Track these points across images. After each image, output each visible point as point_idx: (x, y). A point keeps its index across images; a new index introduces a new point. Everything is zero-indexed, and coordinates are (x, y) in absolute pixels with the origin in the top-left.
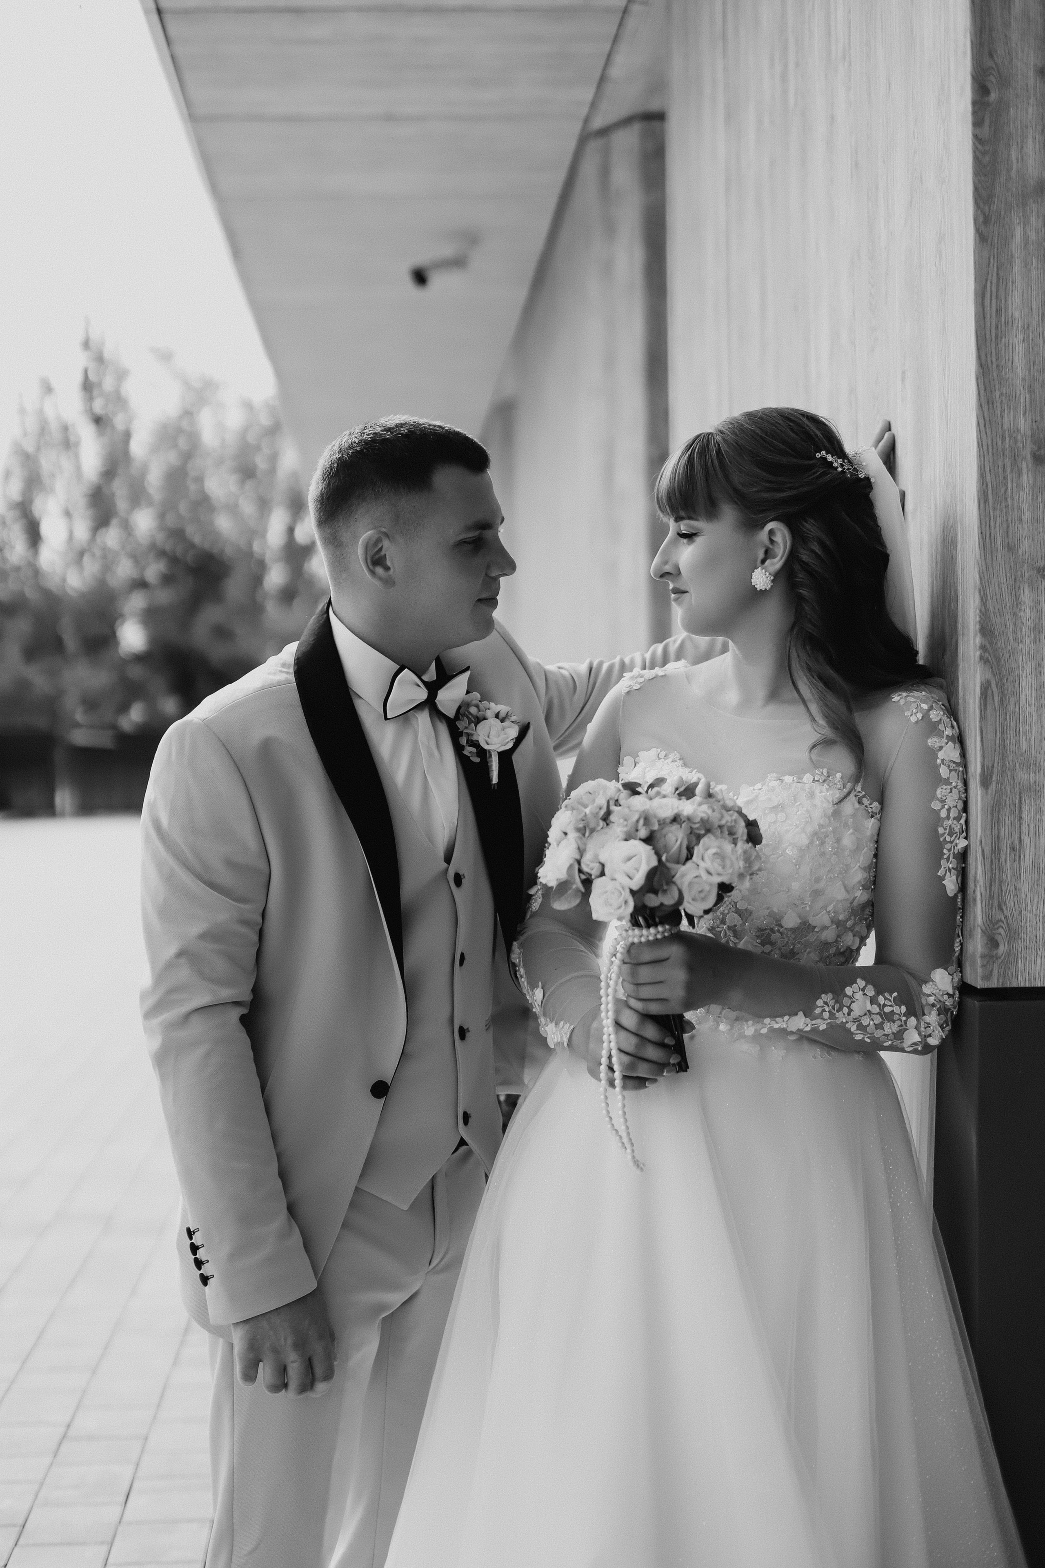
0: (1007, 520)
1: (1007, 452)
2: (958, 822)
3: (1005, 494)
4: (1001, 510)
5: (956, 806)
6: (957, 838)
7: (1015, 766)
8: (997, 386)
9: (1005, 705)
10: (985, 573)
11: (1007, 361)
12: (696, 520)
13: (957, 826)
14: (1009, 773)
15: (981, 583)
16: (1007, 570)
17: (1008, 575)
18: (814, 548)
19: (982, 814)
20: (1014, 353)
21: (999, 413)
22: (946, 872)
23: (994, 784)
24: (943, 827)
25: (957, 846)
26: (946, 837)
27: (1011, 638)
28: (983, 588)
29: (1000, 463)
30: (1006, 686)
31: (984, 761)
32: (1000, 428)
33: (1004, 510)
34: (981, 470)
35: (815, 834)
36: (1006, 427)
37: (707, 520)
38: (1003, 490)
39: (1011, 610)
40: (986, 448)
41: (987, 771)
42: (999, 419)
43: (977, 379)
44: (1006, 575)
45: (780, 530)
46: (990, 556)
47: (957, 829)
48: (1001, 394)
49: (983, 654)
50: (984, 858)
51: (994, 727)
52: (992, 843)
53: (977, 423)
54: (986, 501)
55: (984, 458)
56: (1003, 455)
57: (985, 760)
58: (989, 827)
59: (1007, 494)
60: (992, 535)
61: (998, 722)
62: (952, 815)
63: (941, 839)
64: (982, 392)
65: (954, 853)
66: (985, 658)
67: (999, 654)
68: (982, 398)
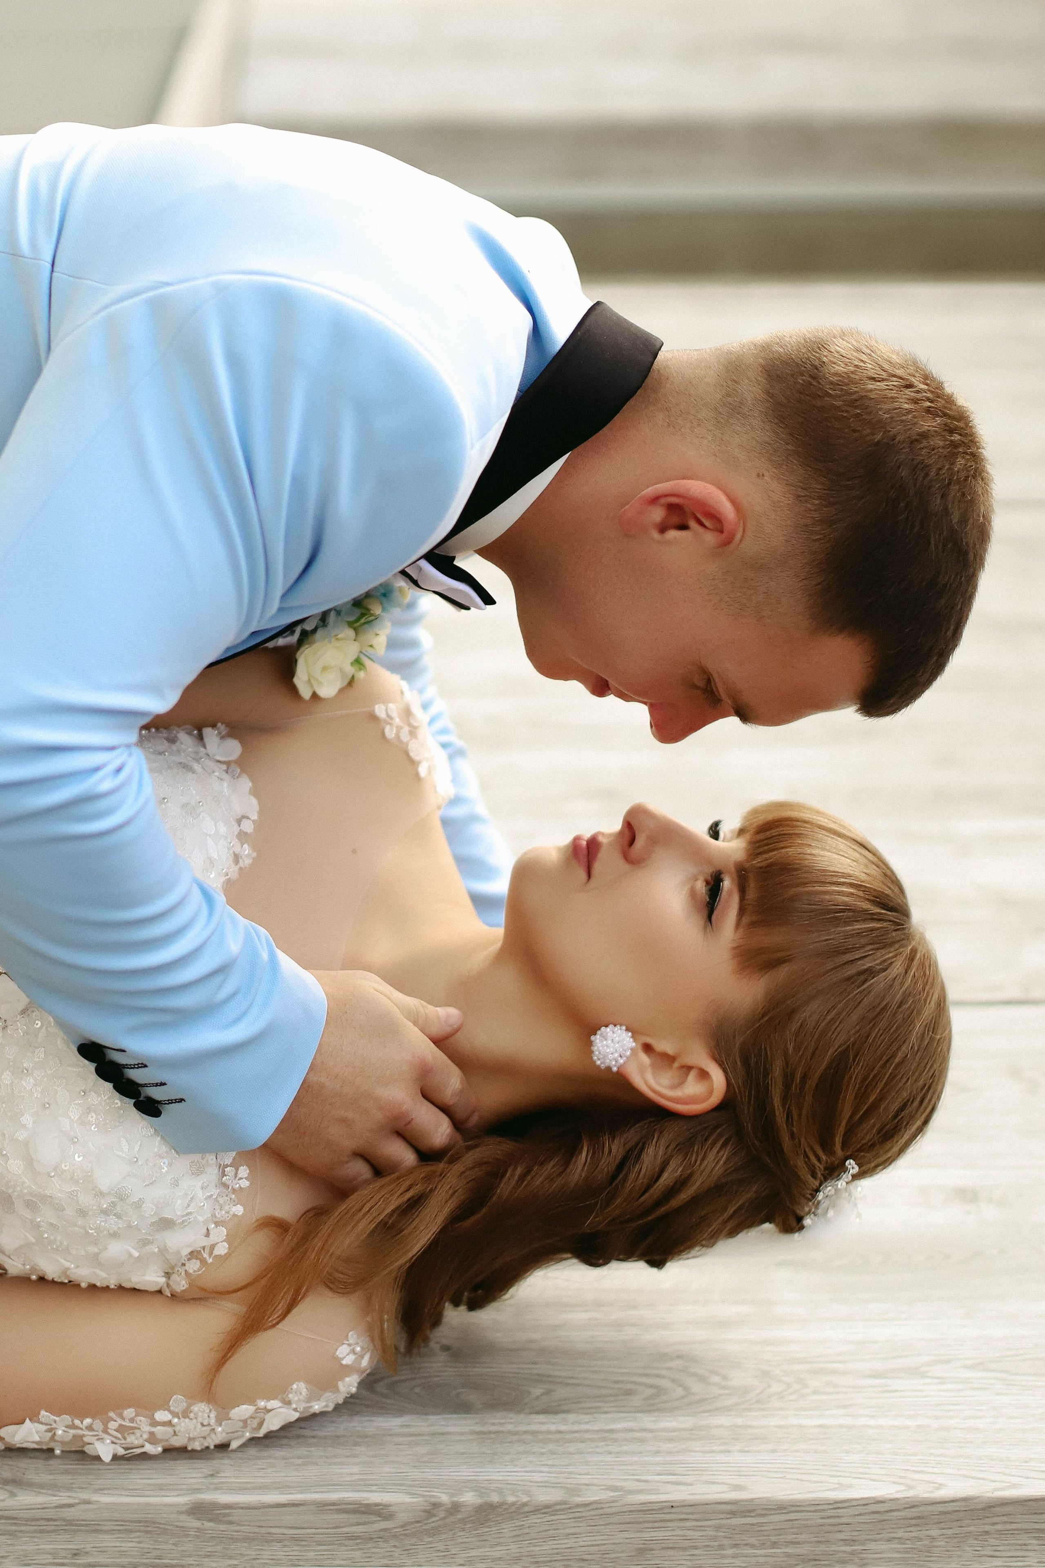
0: (696, 1548)
1: (823, 1547)
2: (145, 1441)
3: (746, 1545)
4: (715, 1538)
5: (175, 1434)
6: (114, 1439)
7: (231, 1558)
8: (949, 1532)
9: (346, 1542)
10: (596, 1512)
11: (995, 1548)
12: (738, 924)
13: (137, 1439)
14: (219, 1548)
15: (578, 1506)
16: (602, 1548)
17: (592, 1549)
18: (670, 1169)
19: (139, 1504)
20: (1007, 1559)
21: (898, 1535)
22: (46, 1424)
23: (197, 1524)
24: (136, 1416)
25: (98, 1439)
26: (116, 1421)
27: (474, 1553)
28: (570, 1508)
29: (803, 1537)
30: (382, 1544)
31: (242, 1508)
32: (868, 1537)
33: (716, 1543)
34: (792, 1506)
35: (121, 1197)
36: (872, 1546)
37: (734, 948)
38: (753, 1541)
39: (526, 1554)
40: (832, 1514)
41: (220, 1514)
42: (885, 1536)
43: (964, 1500)
44: (593, 1545)
45: (711, 1092)
46: (628, 1520)
47: (132, 1440)
48: (933, 1539)
49: (444, 1508)
50: (56, 1507)
51: (305, 1525)
52: (86, 1521)
53: (881, 1499)
54: (733, 1514)
55: (815, 1511)
56: (818, 1542)
57: (241, 1511)
58: (117, 1515)
59: (745, 1547)
60: (669, 1524)
61: (314, 1531)
62: (158, 1430)
63: (111, 1414)
64: (940, 1508)
65: (84, 1435)
66: (435, 1512)
67: (445, 1533)
68: (930, 1508)
